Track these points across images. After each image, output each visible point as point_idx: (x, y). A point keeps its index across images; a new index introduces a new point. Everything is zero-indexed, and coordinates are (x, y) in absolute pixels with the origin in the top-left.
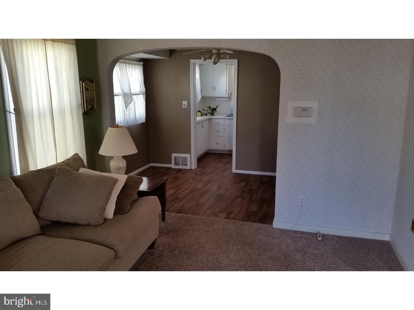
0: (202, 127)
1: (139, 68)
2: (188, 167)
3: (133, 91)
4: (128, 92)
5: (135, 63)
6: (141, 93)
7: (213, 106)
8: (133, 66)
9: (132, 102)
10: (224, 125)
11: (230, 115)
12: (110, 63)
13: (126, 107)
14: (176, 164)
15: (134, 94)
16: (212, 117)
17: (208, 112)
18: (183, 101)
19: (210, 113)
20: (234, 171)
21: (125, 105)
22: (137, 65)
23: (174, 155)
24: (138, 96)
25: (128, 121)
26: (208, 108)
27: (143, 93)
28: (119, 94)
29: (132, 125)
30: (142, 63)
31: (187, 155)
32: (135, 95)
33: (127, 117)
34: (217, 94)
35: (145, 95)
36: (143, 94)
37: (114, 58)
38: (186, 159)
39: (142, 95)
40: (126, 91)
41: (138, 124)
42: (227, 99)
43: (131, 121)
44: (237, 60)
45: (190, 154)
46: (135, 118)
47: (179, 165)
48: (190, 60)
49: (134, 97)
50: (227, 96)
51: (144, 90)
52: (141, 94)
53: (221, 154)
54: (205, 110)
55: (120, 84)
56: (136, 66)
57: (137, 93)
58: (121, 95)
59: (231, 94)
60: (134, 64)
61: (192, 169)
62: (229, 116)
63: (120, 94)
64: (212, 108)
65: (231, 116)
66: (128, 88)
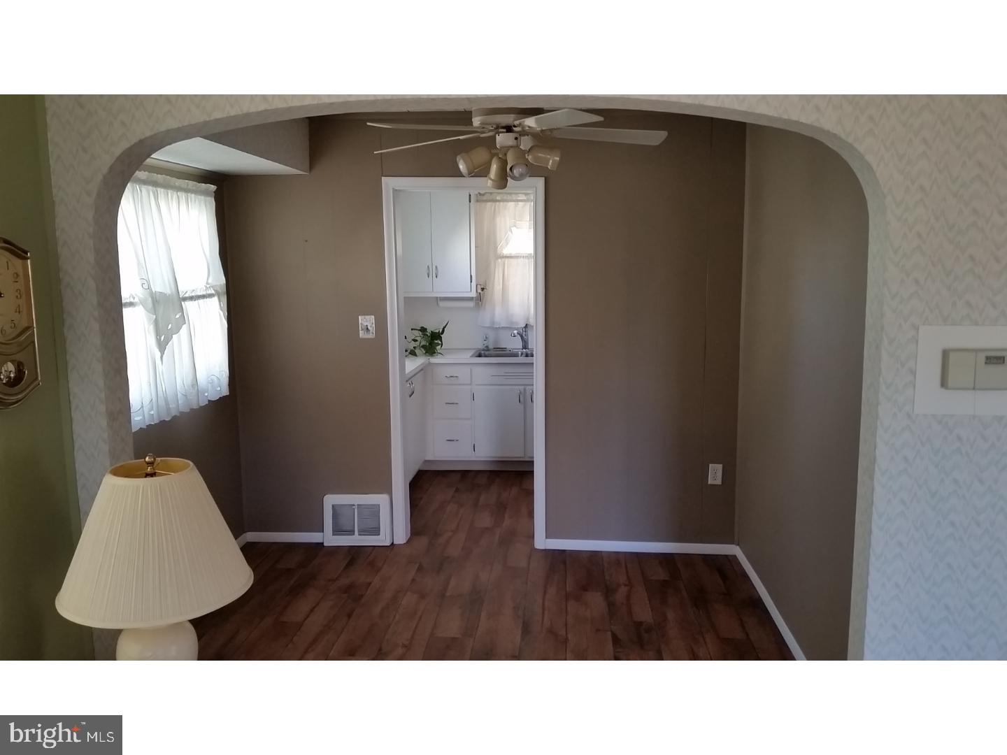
0: (410, 396)
1: (203, 202)
2: (382, 540)
3: (185, 288)
4: (168, 291)
5: (190, 187)
6: (213, 292)
7: (432, 327)
8: (182, 195)
9: (184, 328)
10: (471, 384)
11: (484, 350)
12: (105, 170)
13: (162, 346)
14: (338, 531)
15: (187, 295)
16: (434, 360)
17: (418, 343)
18: (360, 317)
19: (423, 347)
20: (542, 542)
21: (158, 341)
22: (196, 192)
23: (330, 500)
24: (201, 301)
25: (169, 399)
26: (418, 333)
27: (219, 289)
28: (132, 300)
29: (182, 413)
30: (213, 188)
31: (380, 499)
32: (191, 298)
33: (165, 385)
34: (442, 288)
35: (225, 299)
36: (218, 294)
37: (125, 145)
38: (375, 510)
39: (216, 298)
40: (161, 285)
41: (203, 403)
42: (471, 304)
43: (179, 395)
44: (544, 178)
45: (390, 493)
46: (193, 386)
47: (351, 532)
48: (383, 179)
49: (188, 305)
50: (473, 294)
51: (221, 280)
52: (210, 296)
53: (464, 473)
54: (410, 339)
55: (139, 263)
56: (193, 195)
57: (199, 294)
58: (143, 303)
59: (483, 289)
60: (187, 191)
61: (395, 543)
62: (480, 356)
63: (136, 300)
64: (429, 331)
65: (486, 356)
66: (166, 279)
